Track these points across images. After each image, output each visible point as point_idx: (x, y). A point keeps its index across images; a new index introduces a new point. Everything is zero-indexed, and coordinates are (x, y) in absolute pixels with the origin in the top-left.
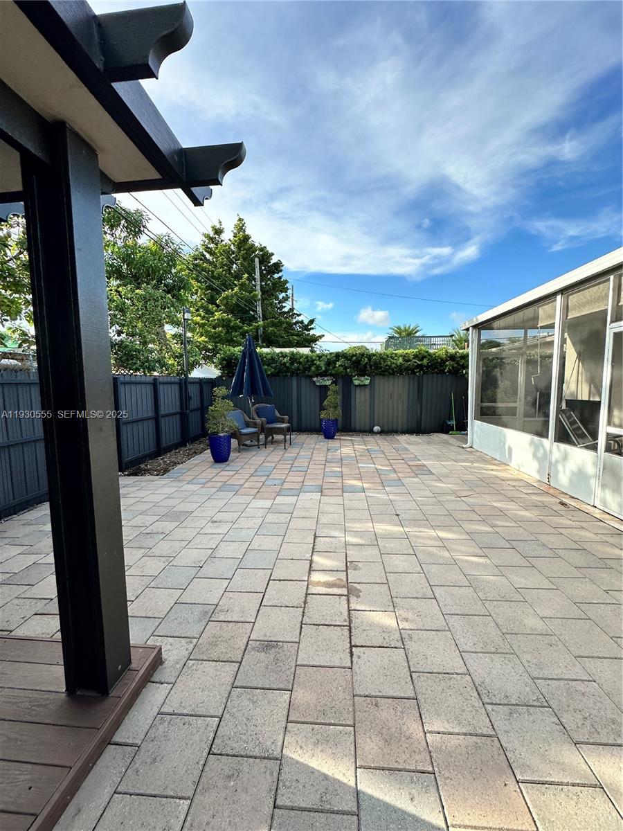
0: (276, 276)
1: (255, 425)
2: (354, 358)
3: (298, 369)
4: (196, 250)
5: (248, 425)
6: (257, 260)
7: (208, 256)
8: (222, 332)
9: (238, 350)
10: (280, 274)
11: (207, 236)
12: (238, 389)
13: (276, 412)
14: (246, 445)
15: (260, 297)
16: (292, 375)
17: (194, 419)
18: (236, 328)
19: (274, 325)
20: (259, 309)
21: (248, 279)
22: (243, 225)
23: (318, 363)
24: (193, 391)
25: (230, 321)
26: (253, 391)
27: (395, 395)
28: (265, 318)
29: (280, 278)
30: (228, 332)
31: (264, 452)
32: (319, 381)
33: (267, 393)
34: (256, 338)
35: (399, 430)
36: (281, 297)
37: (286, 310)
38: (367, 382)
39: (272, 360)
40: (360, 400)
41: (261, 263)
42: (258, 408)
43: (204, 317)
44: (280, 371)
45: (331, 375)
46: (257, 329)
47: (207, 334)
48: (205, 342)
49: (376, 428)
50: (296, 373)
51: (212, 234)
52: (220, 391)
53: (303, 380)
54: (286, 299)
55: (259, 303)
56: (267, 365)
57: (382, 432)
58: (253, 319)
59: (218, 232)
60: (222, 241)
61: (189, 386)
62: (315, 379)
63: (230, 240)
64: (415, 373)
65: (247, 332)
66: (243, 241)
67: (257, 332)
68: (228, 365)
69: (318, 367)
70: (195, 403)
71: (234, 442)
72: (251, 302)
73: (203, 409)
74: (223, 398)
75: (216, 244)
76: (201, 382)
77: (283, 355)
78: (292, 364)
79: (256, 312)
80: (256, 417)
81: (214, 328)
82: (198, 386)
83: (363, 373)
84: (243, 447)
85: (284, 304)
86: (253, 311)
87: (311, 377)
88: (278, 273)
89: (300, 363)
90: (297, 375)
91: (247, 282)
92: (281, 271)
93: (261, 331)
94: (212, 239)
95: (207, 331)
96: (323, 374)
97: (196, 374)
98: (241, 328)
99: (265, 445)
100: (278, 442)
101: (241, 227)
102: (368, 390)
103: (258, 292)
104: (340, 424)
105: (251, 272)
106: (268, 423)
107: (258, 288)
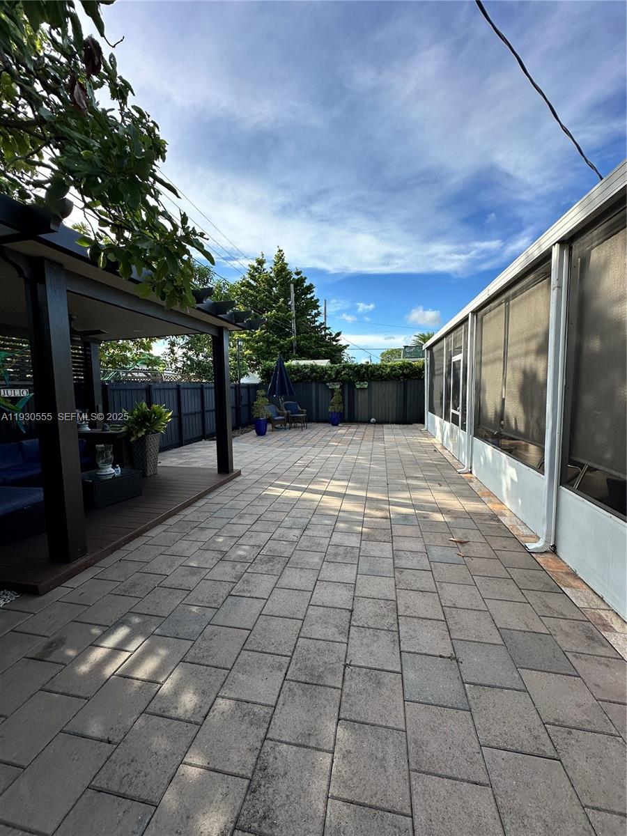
0: (309, 296)
1: (283, 415)
2: (356, 368)
3: (316, 377)
4: (244, 279)
5: (278, 415)
6: (292, 285)
7: (252, 282)
8: (263, 346)
9: (273, 364)
10: (312, 295)
11: (253, 267)
12: (273, 391)
13: (299, 407)
14: (277, 428)
15: (294, 315)
16: (312, 381)
17: (244, 411)
18: (274, 343)
19: (306, 339)
20: (294, 326)
21: (283, 302)
22: (282, 255)
23: (329, 372)
24: (244, 392)
25: (269, 338)
26: (283, 392)
27: (387, 394)
28: (298, 333)
29: (312, 298)
30: (268, 346)
31: (288, 432)
32: (331, 385)
33: (291, 394)
34: (291, 349)
35: (390, 420)
36: (313, 314)
37: (317, 324)
38: (366, 386)
39: (298, 370)
40: (361, 398)
41: (295, 287)
42: (286, 404)
43: (249, 333)
44: (304, 378)
45: (339, 381)
46: (291, 342)
47: (251, 348)
48: (250, 354)
49: (373, 420)
50: (315, 380)
51: (256, 265)
52: (261, 392)
53: (320, 385)
54: (318, 314)
55: (294, 321)
56: (294, 374)
57: (377, 423)
58: (289, 335)
59: (261, 263)
60: (264, 270)
61: (241, 390)
62: (328, 384)
63: (271, 268)
64: (399, 379)
65: (283, 346)
66: (282, 270)
67: (292, 345)
68: (266, 374)
69: (330, 376)
70: (244, 401)
71: (269, 427)
72: (286, 321)
73: (250, 405)
74: (263, 397)
75: (260, 273)
76: (249, 386)
77: (305, 367)
78: (312, 373)
79: (291, 328)
80: (284, 409)
81: (257, 342)
82: (246, 389)
83: (362, 380)
84: (275, 429)
85: (316, 319)
86: (288, 328)
87: (325, 383)
88: (310, 294)
89: (317, 373)
90: (316, 382)
91: (283, 305)
92: (313, 292)
93: (295, 344)
94: (256, 269)
95: (251, 346)
96: (334, 381)
97: (244, 380)
98: (278, 342)
99: (290, 428)
100: (299, 427)
101: (280, 257)
102: (367, 392)
103: (293, 313)
104: (346, 416)
105: (286, 296)
106: (292, 414)
107: (293, 308)
